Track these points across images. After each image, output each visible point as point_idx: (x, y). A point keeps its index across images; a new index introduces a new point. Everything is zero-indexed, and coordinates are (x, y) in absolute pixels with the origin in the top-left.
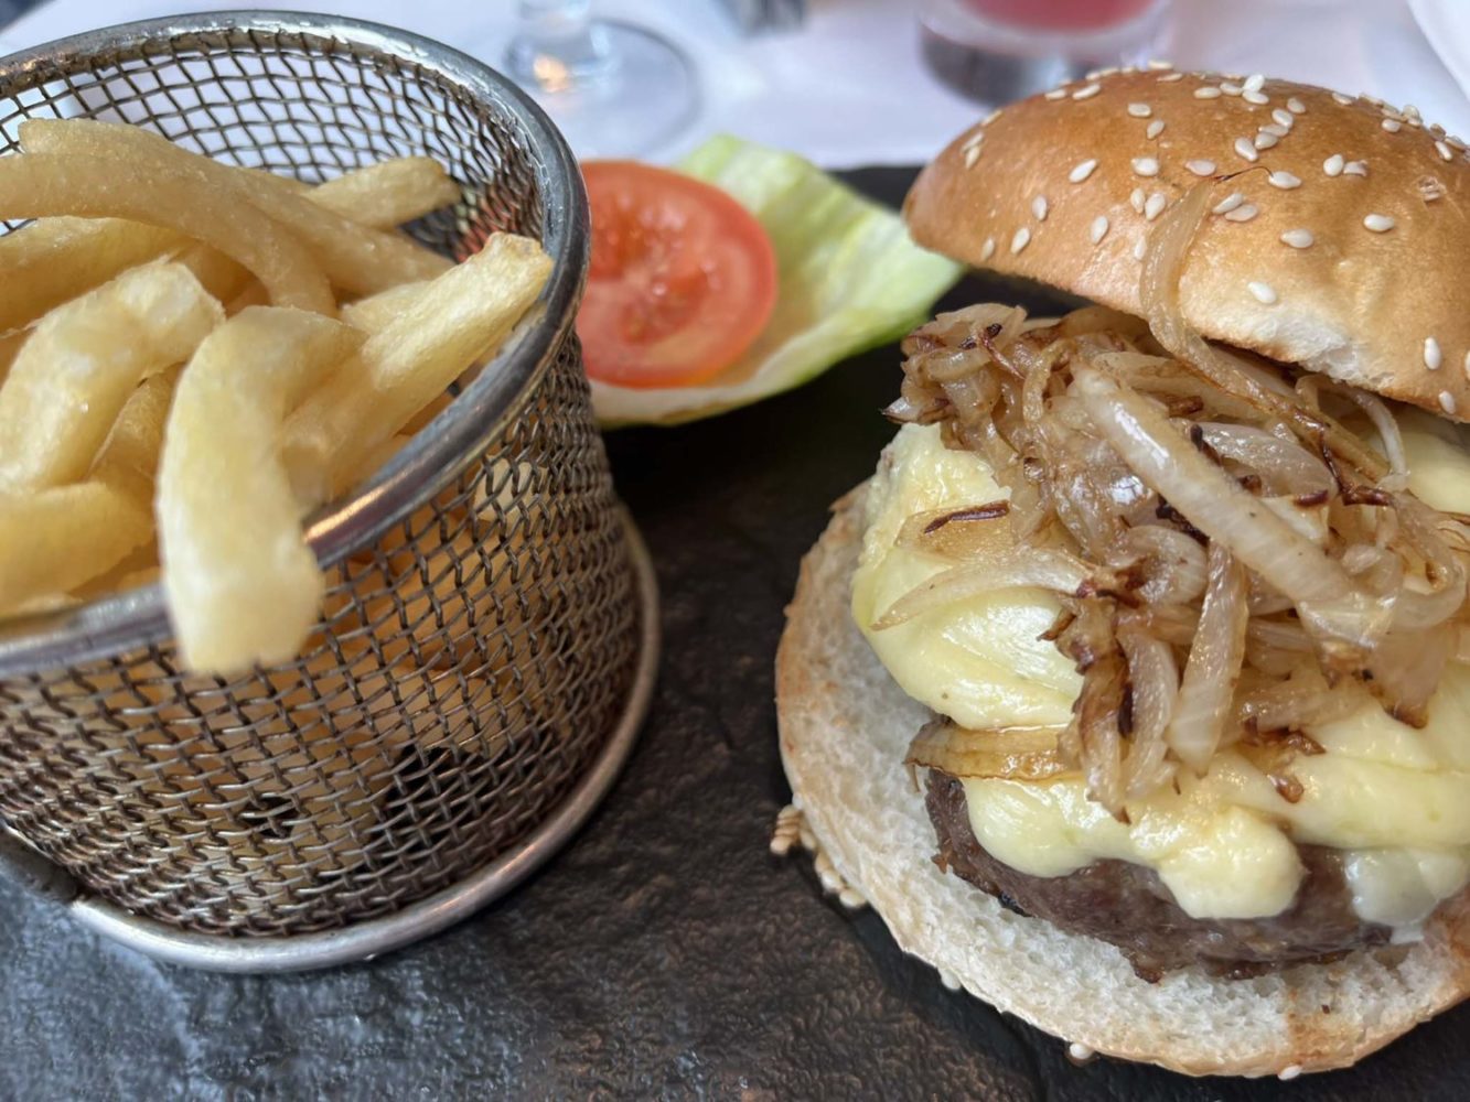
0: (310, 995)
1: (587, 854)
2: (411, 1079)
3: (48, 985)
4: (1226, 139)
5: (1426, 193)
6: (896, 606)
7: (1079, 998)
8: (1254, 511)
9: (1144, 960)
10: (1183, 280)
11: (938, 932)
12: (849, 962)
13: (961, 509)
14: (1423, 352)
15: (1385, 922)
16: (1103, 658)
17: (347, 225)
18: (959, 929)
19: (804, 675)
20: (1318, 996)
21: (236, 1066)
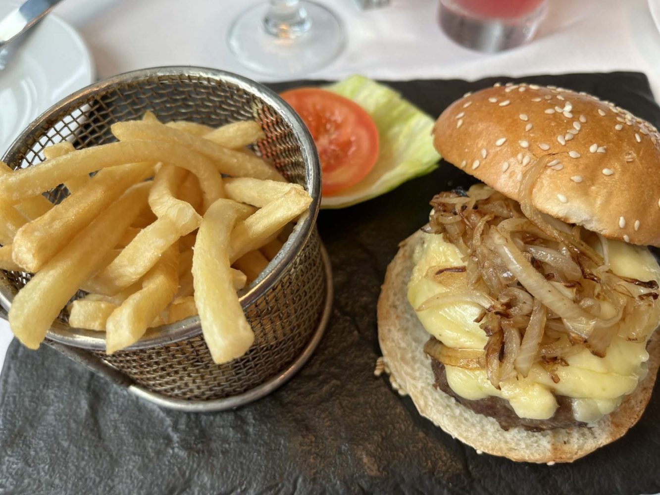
0: (214, 420)
1: (307, 372)
2: (251, 450)
3: (121, 415)
4: (554, 135)
5: (628, 158)
6: (424, 303)
7: (481, 435)
8: (550, 290)
9: (504, 424)
10: (535, 190)
11: (433, 409)
12: (401, 413)
13: (449, 267)
14: (619, 221)
15: (585, 421)
16: (495, 333)
17: (225, 150)
18: (440, 408)
19: (388, 312)
20: (563, 437)
21: (190, 444)
